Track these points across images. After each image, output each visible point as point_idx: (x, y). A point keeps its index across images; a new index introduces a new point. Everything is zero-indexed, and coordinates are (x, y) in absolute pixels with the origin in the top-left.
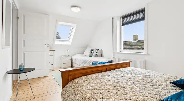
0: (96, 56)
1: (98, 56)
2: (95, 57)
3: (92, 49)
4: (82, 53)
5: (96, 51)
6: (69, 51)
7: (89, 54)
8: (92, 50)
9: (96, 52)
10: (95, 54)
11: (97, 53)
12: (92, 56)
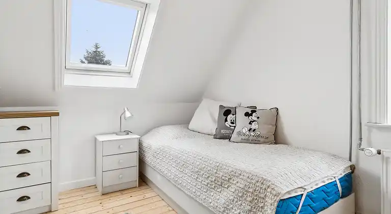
0: (251, 138)
1: (259, 136)
2: (247, 141)
3: (228, 105)
4: (184, 122)
5: (247, 114)
6: (128, 114)
7: (212, 128)
8: (227, 112)
9: (248, 119)
10: (245, 130)
11: (254, 126)
12: (228, 137)
